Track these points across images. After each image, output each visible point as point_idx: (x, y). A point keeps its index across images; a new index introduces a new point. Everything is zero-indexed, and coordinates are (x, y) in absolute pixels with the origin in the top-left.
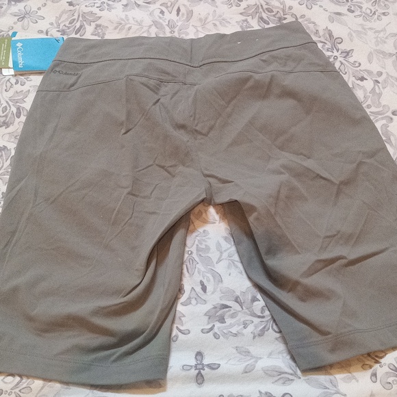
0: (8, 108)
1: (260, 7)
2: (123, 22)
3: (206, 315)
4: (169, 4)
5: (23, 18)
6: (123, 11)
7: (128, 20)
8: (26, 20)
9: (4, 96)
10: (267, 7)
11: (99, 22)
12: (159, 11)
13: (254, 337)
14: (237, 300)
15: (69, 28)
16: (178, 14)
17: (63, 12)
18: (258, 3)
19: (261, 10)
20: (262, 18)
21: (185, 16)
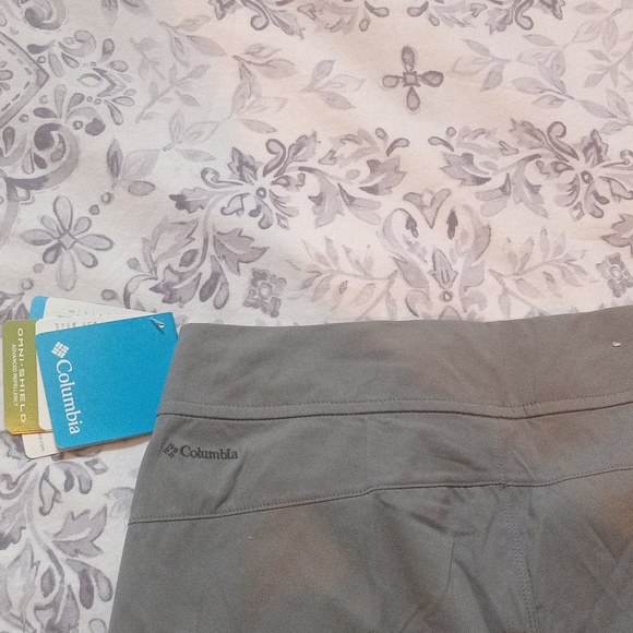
0: (57, 578)
2: (323, 268)
4: (427, 199)
5: (57, 248)
7: (336, 259)
8: (65, 255)
9: (40, 530)
11: (259, 265)
12: (401, 219)
15: (181, 277)
16: (451, 232)
17: (162, 228)
21: (470, 241)
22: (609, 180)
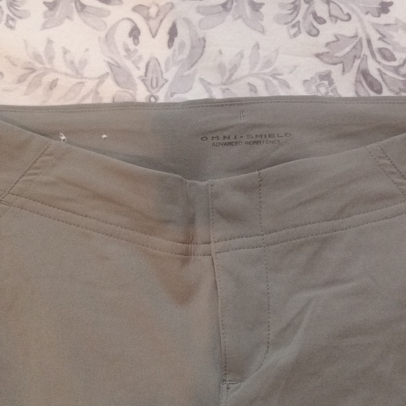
1: (365, 43)
4: (153, 11)
6: (44, 27)
10: (381, 45)
12: (127, 27)
16: (171, 42)
18: (361, 34)
19: (366, 51)
20: (365, 74)
21: (187, 51)
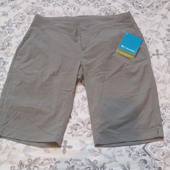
0: (5, 43)
1: (106, 9)
2: (52, 12)
3: (70, 127)
4: (71, 6)
5: (13, 8)
6: (53, 7)
7: (54, 11)
8: (14, 9)
9: (4, 38)
10: (109, 9)
11: (42, 11)
12: (67, 8)
13: (87, 137)
14: (82, 123)
15: (31, 12)
16: (74, 10)
17: (30, 6)
18: (106, 7)
19: (107, 10)
20: (107, 13)
21: (77, 10)
22: (100, 3)
